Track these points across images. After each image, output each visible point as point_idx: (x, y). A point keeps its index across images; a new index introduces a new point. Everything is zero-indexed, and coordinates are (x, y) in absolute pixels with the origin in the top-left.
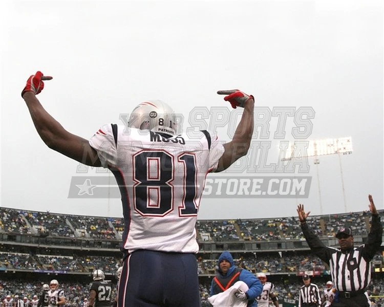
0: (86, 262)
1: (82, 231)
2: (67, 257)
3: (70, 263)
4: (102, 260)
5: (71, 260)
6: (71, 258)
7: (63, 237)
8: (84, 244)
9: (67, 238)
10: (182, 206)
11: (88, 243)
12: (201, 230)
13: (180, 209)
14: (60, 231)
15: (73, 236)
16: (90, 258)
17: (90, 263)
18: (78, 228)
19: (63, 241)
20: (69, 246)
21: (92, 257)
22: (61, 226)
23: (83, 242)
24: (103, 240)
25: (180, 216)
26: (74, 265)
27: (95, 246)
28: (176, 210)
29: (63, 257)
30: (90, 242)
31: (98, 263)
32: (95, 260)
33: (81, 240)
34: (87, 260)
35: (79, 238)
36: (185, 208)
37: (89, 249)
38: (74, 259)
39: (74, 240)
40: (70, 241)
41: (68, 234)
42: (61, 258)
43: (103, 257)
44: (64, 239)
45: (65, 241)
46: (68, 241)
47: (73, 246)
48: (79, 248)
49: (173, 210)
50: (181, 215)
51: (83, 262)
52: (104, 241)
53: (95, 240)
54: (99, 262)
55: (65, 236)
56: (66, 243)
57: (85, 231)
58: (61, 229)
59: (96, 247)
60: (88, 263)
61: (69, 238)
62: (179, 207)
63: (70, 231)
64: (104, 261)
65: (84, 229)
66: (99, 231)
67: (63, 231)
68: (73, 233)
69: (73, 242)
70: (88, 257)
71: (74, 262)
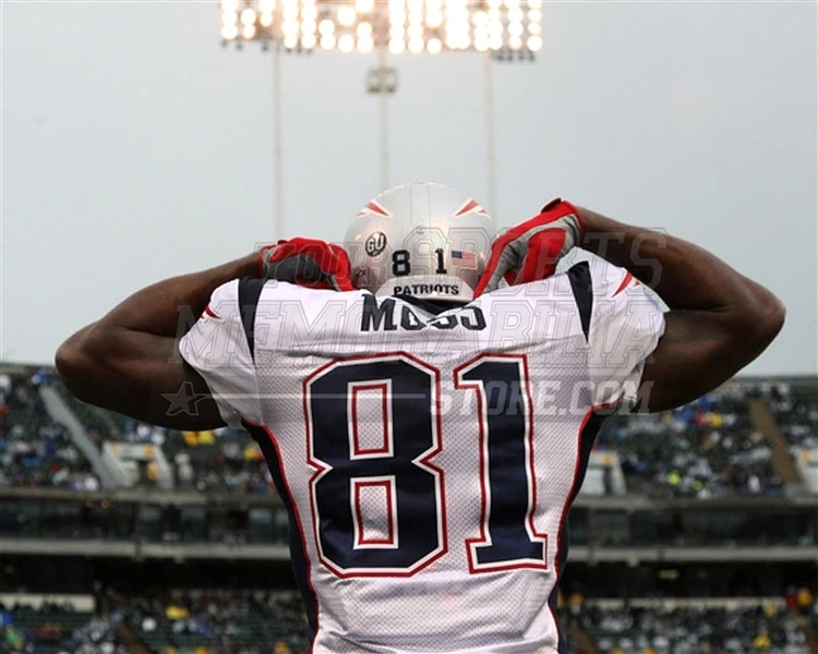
0: (165, 624)
1: (140, 451)
2: (60, 600)
3: (78, 634)
4: (254, 606)
5: (83, 618)
6: (84, 603)
7: (38, 492)
8: (150, 524)
9: (57, 493)
10: (478, 536)
11: (172, 521)
12: (797, 430)
13: (473, 546)
14: (18, 458)
15: (91, 484)
16: (186, 603)
17: (186, 631)
18: (114, 440)
19: (35, 510)
20: (68, 536)
21: (195, 594)
22: (18, 430)
23: (148, 514)
24: (253, 498)
25: (472, 571)
26: (98, 643)
27: (214, 532)
28: (457, 553)
29: (36, 601)
30: (186, 514)
31: (232, 629)
32: (212, 609)
33: (134, 505)
34: (173, 612)
35: (122, 496)
36: (489, 542)
37: (177, 552)
38: (99, 611)
39: (98, 503)
40: (75, 510)
41: (61, 476)
42: (28, 608)
43: (259, 596)
44: (42, 501)
45: (50, 510)
46: (62, 510)
47: (91, 536)
48: (125, 548)
49: (445, 550)
50: (476, 566)
51: (149, 625)
52: (259, 506)
53: (213, 504)
54: (238, 622)
55: (47, 483)
56: (52, 525)
57: (157, 454)
58: (22, 447)
59: (220, 539)
60: (178, 627)
61: (66, 494)
62: (468, 542)
63: (69, 454)
64: (267, 615)
65: (147, 441)
66: (231, 451)
67: (31, 455)
68: (84, 466)
69: (90, 518)
70: (177, 594)
71: (98, 628)
